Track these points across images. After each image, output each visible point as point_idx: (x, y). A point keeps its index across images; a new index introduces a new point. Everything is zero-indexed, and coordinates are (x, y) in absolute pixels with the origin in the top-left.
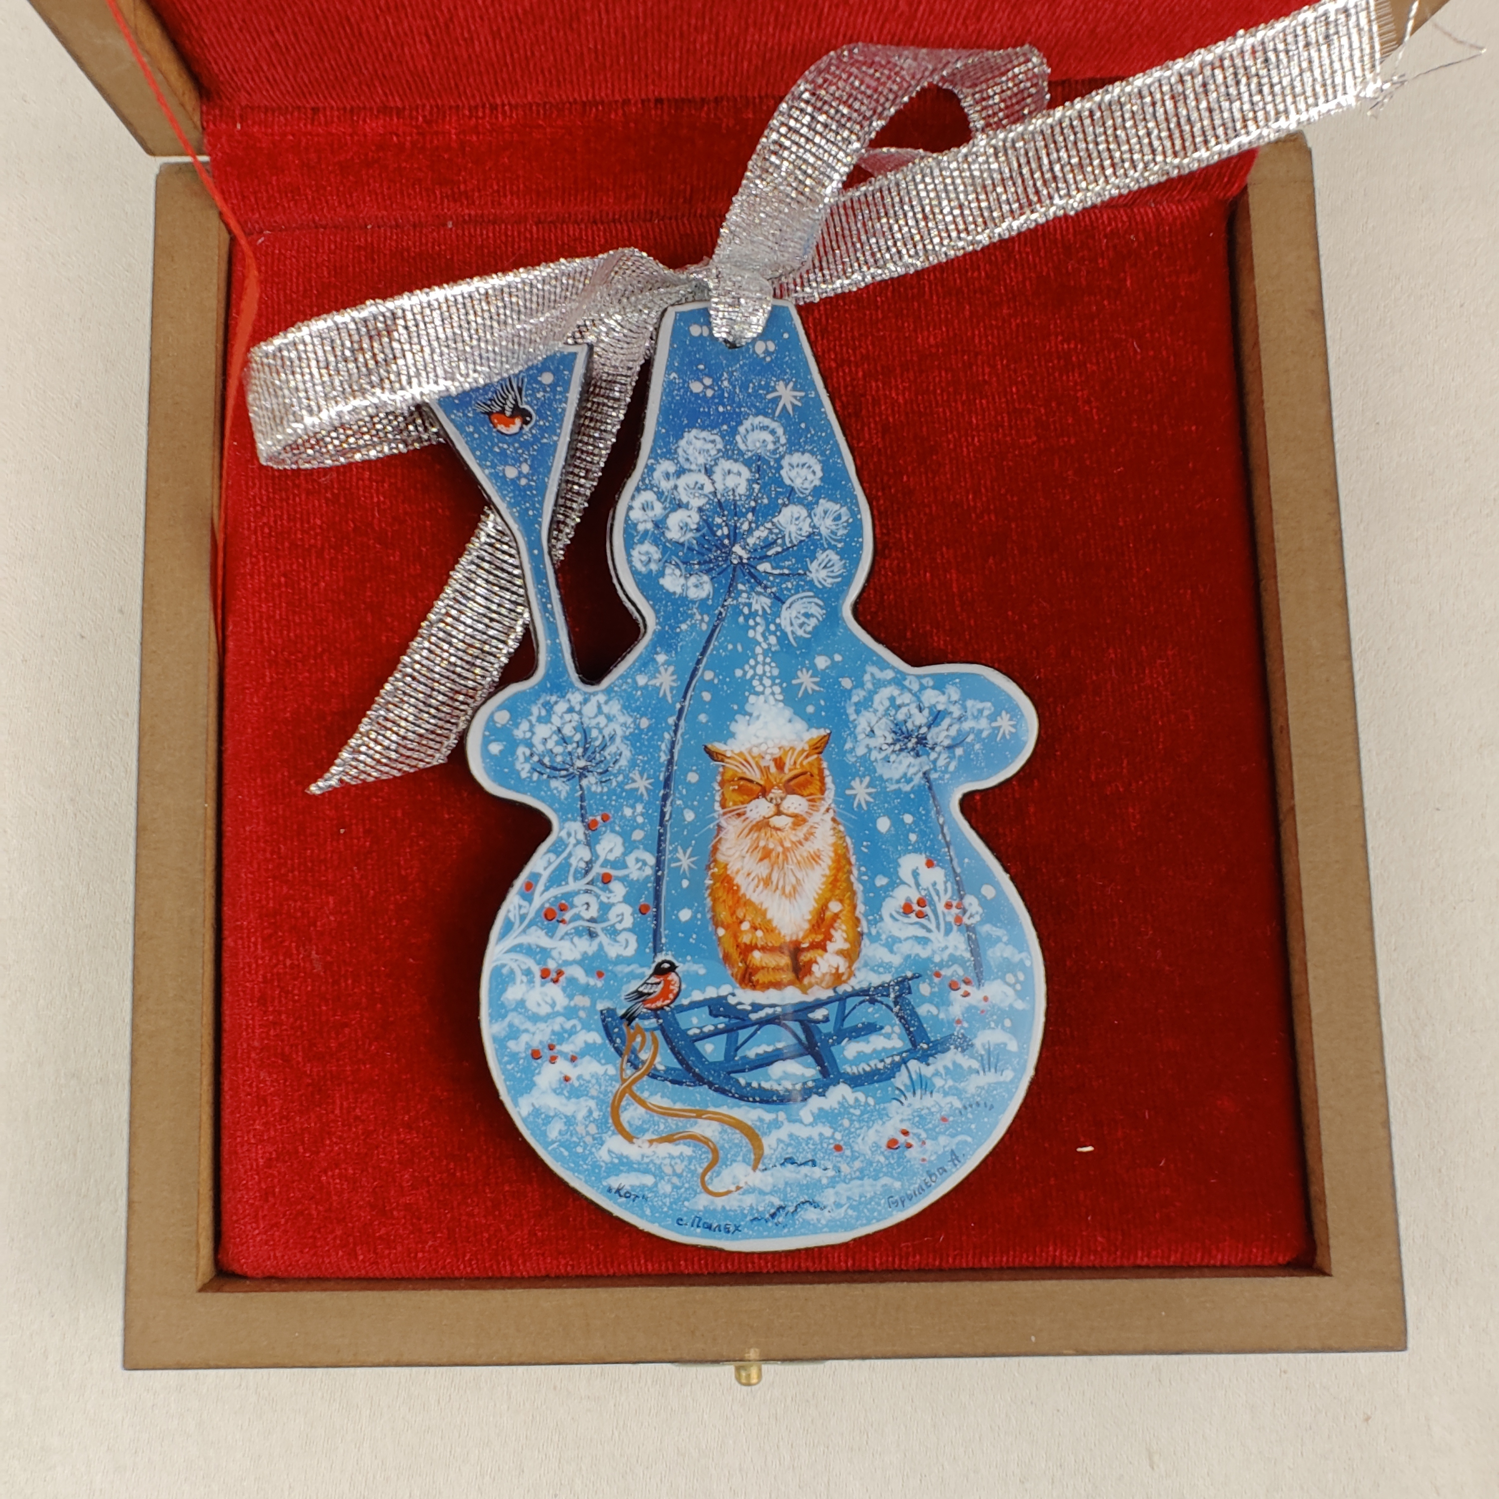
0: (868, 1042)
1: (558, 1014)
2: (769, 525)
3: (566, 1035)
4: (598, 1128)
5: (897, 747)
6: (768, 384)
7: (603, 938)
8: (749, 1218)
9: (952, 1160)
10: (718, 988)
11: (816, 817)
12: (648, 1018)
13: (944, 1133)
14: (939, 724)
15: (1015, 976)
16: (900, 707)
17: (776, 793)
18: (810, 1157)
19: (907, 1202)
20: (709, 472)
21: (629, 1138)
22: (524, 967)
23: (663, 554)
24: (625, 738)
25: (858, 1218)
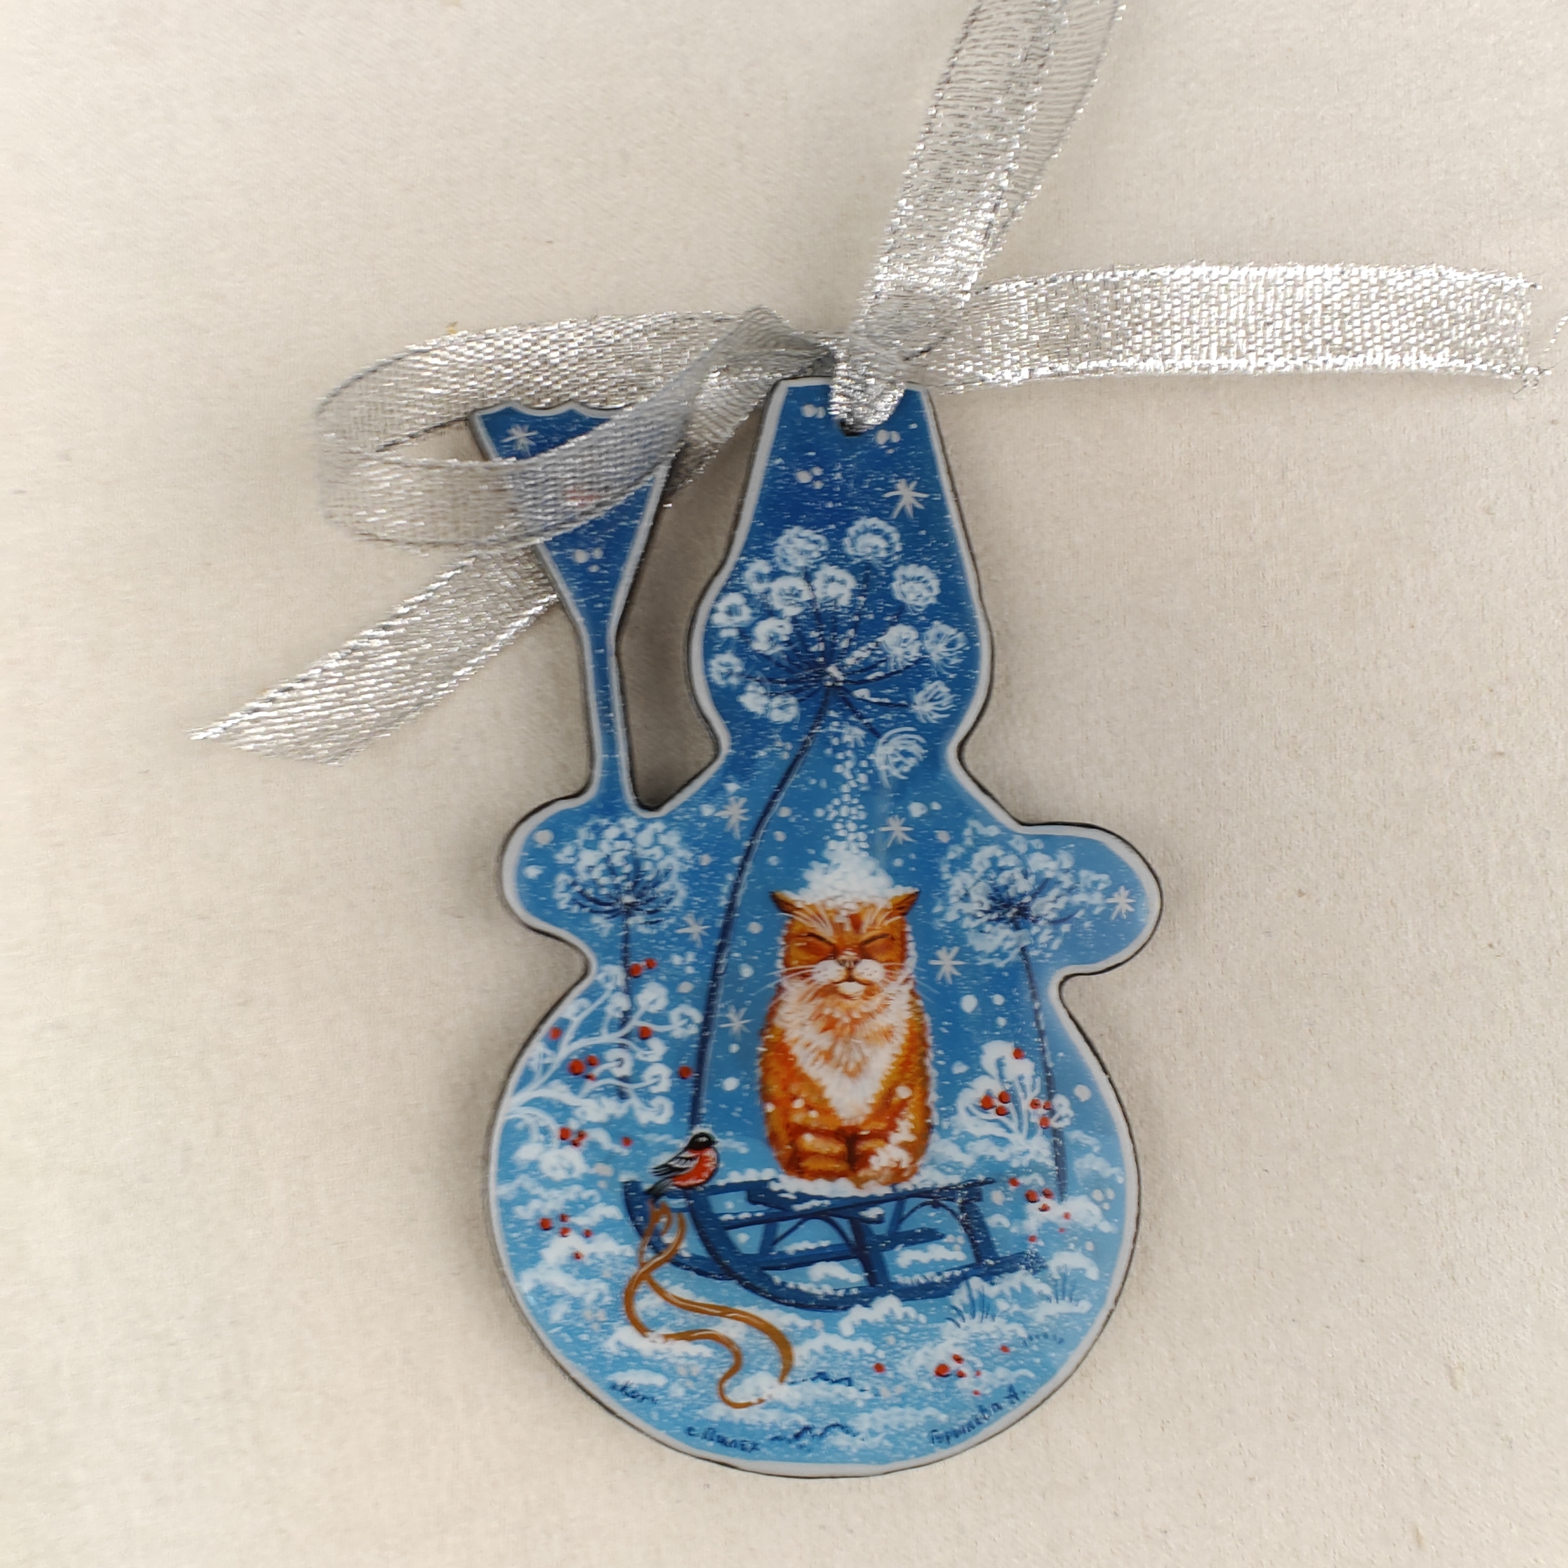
1: (575, 1181)
2: (871, 645)
3: (581, 1206)
4: (609, 1315)
5: (995, 916)
6: (887, 479)
7: (634, 1101)
8: (770, 1436)
9: (1009, 1396)
10: (760, 1170)
11: (893, 987)
13: (1003, 1364)
14: (1044, 896)
15: (1104, 1193)
16: (1002, 869)
17: (849, 955)
18: (845, 1374)
19: (953, 1439)
20: (808, 576)
21: (642, 1329)
22: (542, 1124)
23: (747, 667)
24: (682, 875)
25: (893, 1449)
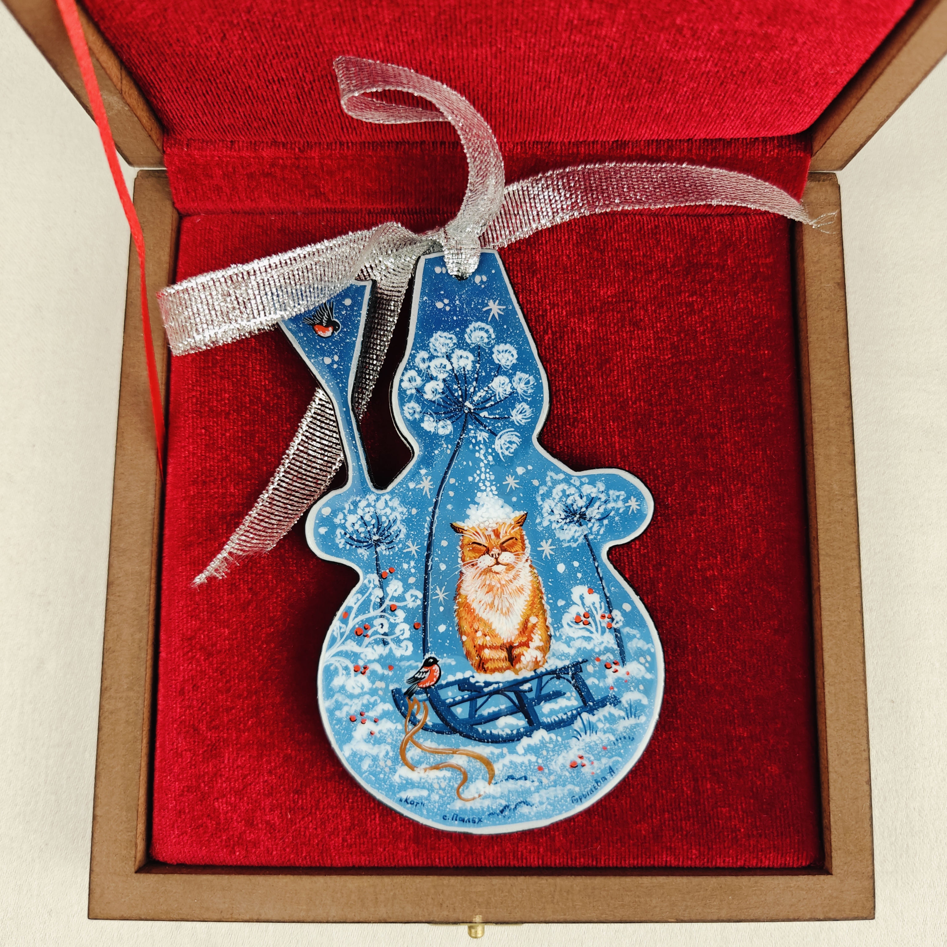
0: (557, 703)
1: (365, 693)
2: (486, 389)
3: (371, 706)
4: (392, 762)
5: (568, 520)
6: (483, 301)
7: (392, 645)
8: (487, 813)
9: (610, 772)
10: (463, 673)
11: (520, 565)
12: (421, 693)
13: (604, 756)
14: (593, 506)
15: (645, 658)
16: (568, 496)
17: (495, 551)
18: (523, 774)
19: (583, 799)
20: (449, 357)
21: (412, 768)
22: (344, 665)
23: (423, 408)
24: (403, 521)
25: (553, 811)
